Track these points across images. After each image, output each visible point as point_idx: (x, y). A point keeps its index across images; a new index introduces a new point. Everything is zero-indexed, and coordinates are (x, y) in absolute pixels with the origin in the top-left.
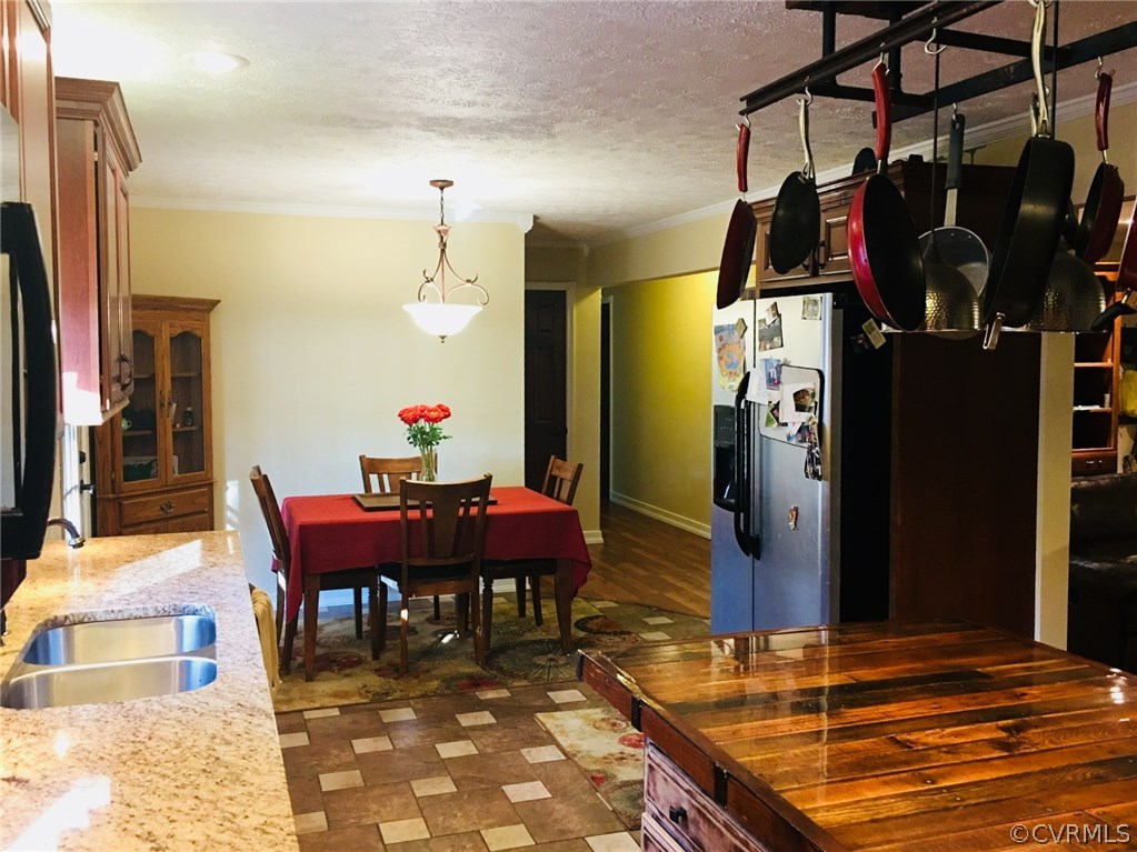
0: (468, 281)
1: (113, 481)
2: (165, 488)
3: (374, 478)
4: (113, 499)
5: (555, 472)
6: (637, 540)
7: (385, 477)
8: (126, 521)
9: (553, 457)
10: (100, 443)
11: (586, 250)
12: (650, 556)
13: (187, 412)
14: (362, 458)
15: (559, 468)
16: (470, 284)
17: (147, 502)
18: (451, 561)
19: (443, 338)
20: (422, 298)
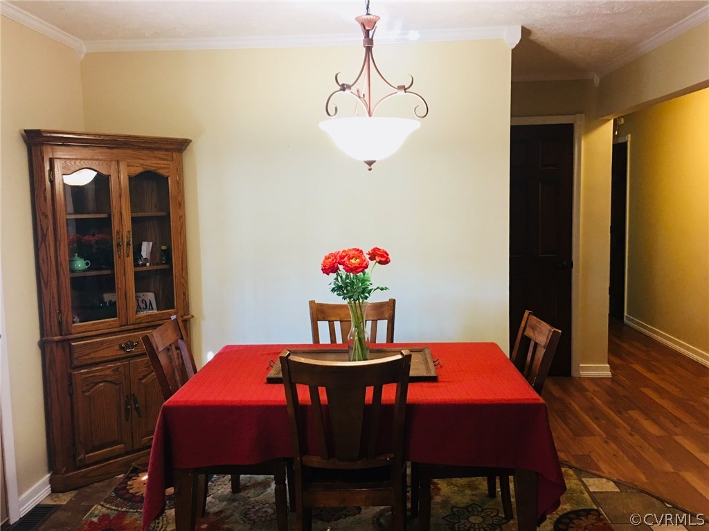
0: (400, 88)
1: (60, 323)
2: (124, 328)
3: (323, 326)
4: (62, 341)
5: (529, 333)
6: (649, 375)
7: (337, 325)
8: (76, 363)
9: (527, 313)
10: (46, 284)
11: (597, 80)
12: (663, 402)
13: (163, 250)
14: (312, 303)
15: (534, 328)
16: (402, 92)
17: (102, 343)
18: (359, 465)
19: (370, 163)
20: (332, 111)
